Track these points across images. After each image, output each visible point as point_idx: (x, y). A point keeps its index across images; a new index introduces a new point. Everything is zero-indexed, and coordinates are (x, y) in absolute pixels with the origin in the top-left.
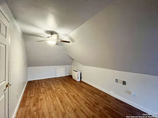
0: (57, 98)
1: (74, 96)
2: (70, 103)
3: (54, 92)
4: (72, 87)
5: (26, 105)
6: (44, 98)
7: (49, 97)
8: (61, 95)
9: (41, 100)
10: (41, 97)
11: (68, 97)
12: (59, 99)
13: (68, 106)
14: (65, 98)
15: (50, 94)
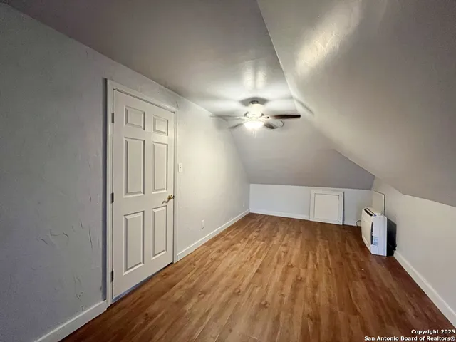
0: (260, 261)
1: (299, 280)
2: (271, 288)
3: (268, 249)
4: (327, 258)
5: (213, 245)
6: (239, 250)
7: (251, 251)
8: (275, 260)
9: (234, 249)
10: (239, 245)
11: (285, 272)
12: (261, 266)
13: (259, 288)
14: (274, 271)
15: (256, 249)
